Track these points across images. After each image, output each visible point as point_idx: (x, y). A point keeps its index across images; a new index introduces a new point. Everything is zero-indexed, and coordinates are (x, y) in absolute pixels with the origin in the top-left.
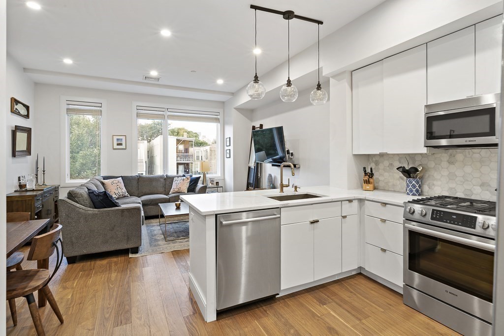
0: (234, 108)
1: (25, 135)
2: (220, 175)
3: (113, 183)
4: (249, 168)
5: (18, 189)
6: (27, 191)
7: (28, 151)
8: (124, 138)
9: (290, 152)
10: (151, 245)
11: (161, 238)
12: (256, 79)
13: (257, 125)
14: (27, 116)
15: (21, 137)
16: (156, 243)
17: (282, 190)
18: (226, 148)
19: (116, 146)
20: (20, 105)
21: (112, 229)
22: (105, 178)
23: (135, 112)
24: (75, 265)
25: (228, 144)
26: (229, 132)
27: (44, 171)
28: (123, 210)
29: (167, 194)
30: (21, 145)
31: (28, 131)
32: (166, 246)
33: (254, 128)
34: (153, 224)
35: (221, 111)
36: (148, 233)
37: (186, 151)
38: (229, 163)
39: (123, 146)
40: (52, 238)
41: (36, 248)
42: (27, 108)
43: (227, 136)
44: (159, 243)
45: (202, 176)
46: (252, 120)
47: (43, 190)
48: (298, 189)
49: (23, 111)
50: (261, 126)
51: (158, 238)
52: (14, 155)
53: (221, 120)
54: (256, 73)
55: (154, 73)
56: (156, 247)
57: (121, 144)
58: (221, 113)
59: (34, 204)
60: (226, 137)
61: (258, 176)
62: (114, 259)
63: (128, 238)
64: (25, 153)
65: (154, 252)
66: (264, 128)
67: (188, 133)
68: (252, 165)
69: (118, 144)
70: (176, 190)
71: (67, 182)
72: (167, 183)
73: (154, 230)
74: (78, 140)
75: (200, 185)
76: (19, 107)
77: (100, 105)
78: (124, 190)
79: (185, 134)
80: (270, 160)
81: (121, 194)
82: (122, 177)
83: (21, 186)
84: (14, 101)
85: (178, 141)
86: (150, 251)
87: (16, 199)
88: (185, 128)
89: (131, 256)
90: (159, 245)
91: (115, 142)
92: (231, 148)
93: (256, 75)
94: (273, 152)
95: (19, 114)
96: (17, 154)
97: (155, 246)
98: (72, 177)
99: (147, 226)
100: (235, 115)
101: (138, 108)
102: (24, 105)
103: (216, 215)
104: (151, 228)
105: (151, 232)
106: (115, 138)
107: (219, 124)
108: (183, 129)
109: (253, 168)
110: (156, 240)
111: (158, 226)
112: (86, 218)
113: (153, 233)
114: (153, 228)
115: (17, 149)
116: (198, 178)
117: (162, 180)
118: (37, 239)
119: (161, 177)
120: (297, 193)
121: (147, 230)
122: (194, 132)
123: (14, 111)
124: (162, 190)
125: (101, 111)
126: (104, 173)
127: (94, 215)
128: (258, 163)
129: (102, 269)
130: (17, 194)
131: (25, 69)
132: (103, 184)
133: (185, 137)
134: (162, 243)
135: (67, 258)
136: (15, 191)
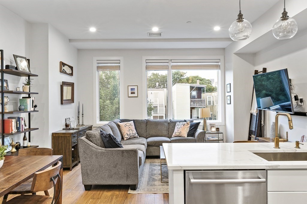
0: (234, 53)
1: (70, 88)
2: (221, 121)
3: (126, 126)
4: (251, 115)
5: (64, 127)
6: (69, 129)
7: (72, 100)
8: (136, 87)
9: (299, 98)
10: (148, 184)
11: (159, 178)
12: (240, 18)
13: (260, 69)
14: (71, 74)
15: (67, 90)
16: (153, 183)
17: (277, 146)
18: (227, 94)
19: (130, 95)
20: (66, 66)
21: (115, 167)
22: (123, 121)
23: (144, 65)
24: (90, 192)
25: (229, 90)
26: (230, 78)
27: (83, 115)
28: (123, 151)
29: (170, 137)
30: (67, 96)
31: (72, 85)
32: (160, 187)
33: (256, 72)
34: (156, 164)
35: (222, 58)
36: (150, 172)
37: (199, 96)
38: (230, 109)
39: (136, 95)
40: (49, 175)
41: (36, 182)
42: (71, 68)
43: (227, 82)
44: (155, 183)
45: (202, 122)
46: (254, 65)
47: (79, 129)
48: (300, 146)
49: (68, 71)
50: (265, 70)
51: (156, 178)
52: (62, 103)
53: (222, 67)
54: (240, 11)
55: (155, 29)
56: (152, 187)
57: (134, 93)
58: (222, 60)
59: (71, 139)
60: (226, 84)
61: (261, 124)
62: (117, 192)
63: (127, 176)
64: (70, 101)
65: (149, 191)
66: (268, 71)
67: (201, 80)
68: (255, 111)
69: (132, 93)
70: (177, 134)
71: (97, 123)
72: (171, 126)
73: (155, 170)
74: (114, 89)
75: (200, 130)
76: (66, 68)
77: (118, 62)
78: (135, 131)
79: (198, 81)
80: (278, 106)
81: (132, 135)
82: (134, 121)
83: (67, 126)
84: (63, 64)
85: (192, 88)
86: (146, 189)
87: (61, 135)
88: (200, 76)
89: (130, 191)
90: (155, 185)
91: (130, 92)
92: (232, 94)
93: (240, 13)
94: (281, 97)
95: (65, 73)
96: (64, 102)
97: (151, 185)
98: (101, 120)
99: (151, 165)
100: (234, 60)
101: (147, 61)
102: (69, 66)
103: (185, 171)
104: (153, 168)
105: (152, 171)
106: (130, 88)
107: (220, 71)
108: (197, 77)
109: (255, 115)
110: (154, 180)
111: (159, 165)
112: (97, 155)
113: (153, 172)
114: (155, 168)
115: (64, 98)
116: (198, 124)
117: (166, 124)
118: (37, 174)
119: (166, 122)
120: (298, 151)
121: (150, 168)
122: (207, 79)
123: (63, 72)
124: (165, 133)
125: (120, 66)
126: (122, 117)
127: (102, 153)
128: (260, 111)
129: (106, 200)
130: (64, 132)
131: (70, 40)
132: (119, 126)
133: (198, 84)
134: (158, 183)
135: (85, 185)
136: (63, 129)
